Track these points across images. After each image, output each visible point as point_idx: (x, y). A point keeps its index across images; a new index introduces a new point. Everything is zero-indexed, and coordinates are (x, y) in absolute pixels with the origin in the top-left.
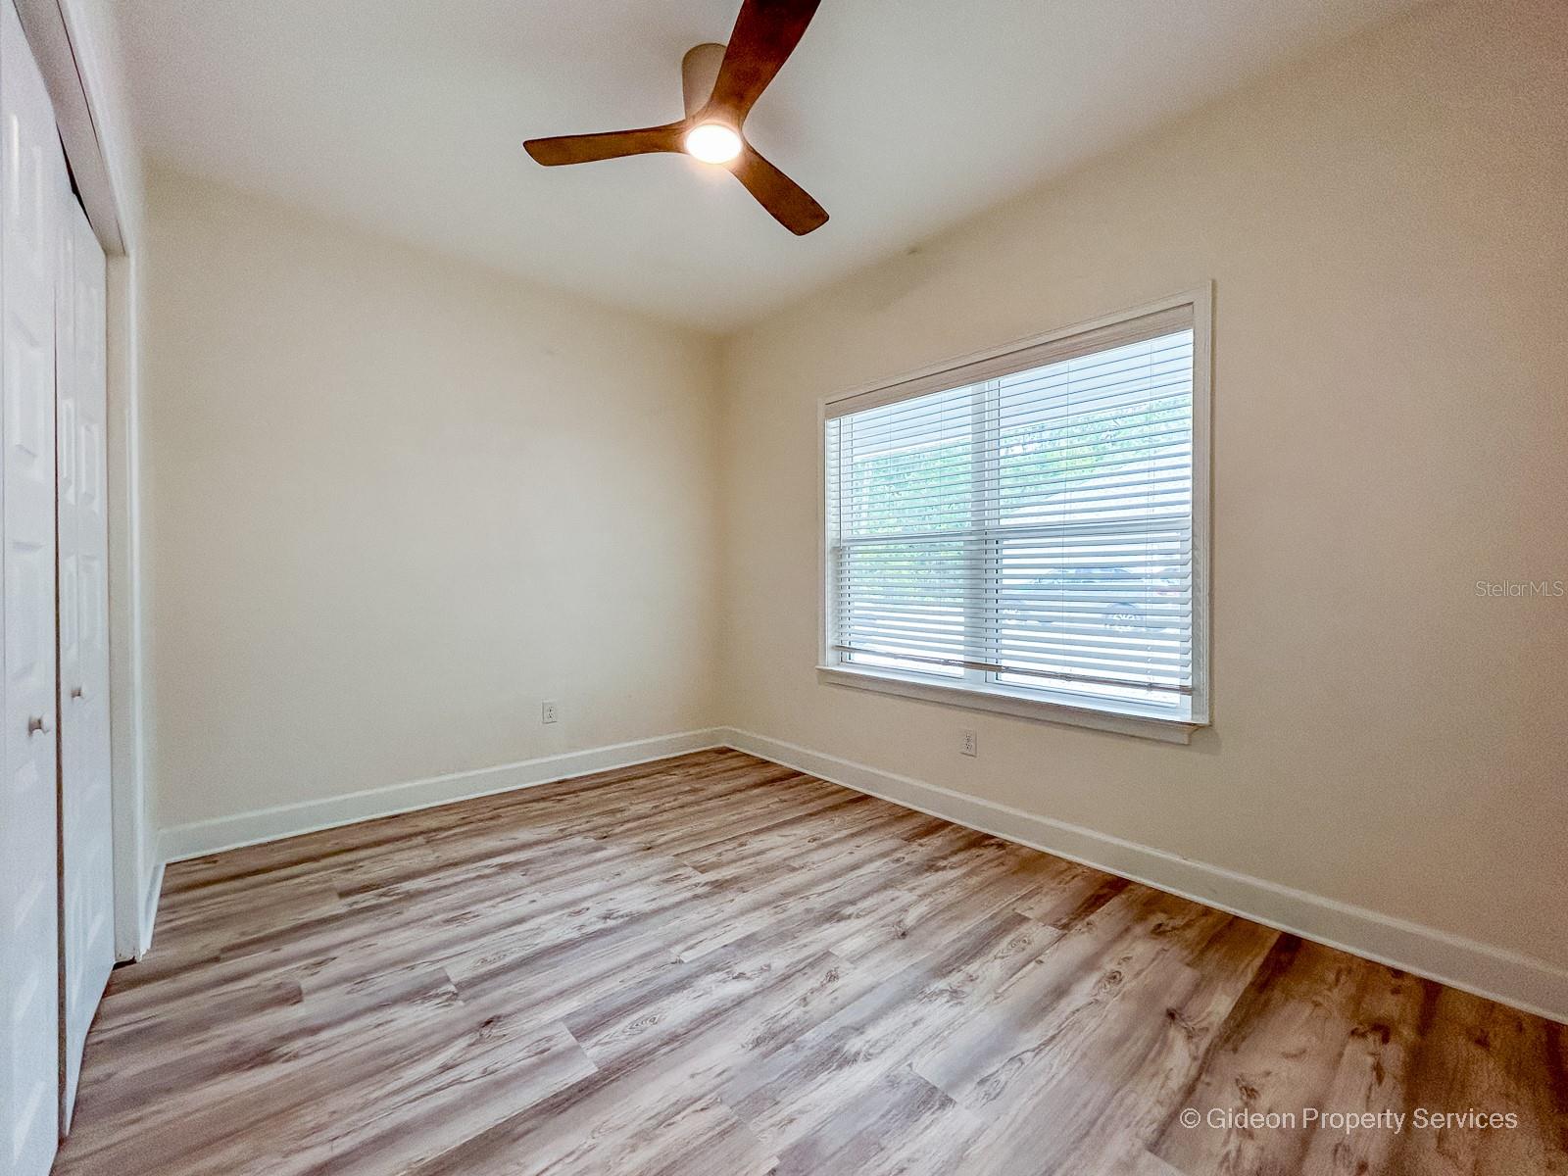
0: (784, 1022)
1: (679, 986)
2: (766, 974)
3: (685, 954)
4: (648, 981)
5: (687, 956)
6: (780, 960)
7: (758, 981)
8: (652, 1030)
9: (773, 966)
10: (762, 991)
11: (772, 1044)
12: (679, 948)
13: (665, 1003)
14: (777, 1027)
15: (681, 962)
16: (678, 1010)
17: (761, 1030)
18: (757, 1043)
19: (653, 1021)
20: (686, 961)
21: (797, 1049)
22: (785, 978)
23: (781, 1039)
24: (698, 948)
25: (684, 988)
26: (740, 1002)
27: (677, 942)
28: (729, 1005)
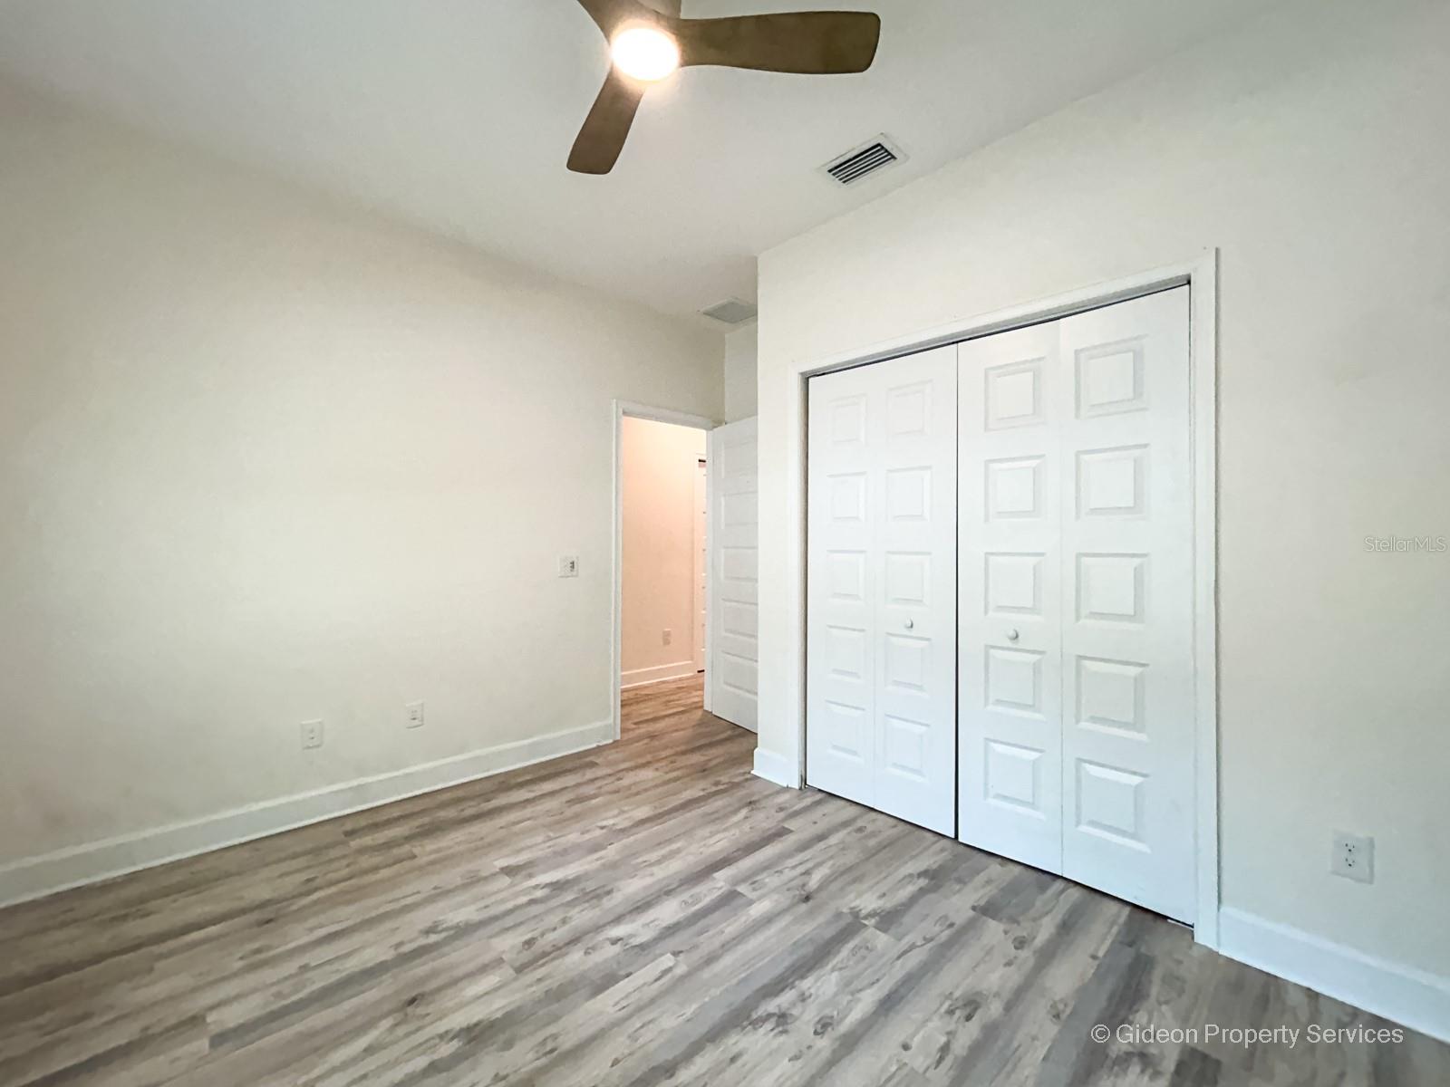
0: (587, 905)
1: (672, 930)
2: (590, 945)
3: (671, 964)
4: (700, 933)
5: (667, 961)
6: (575, 960)
7: (601, 937)
8: (686, 896)
9: (582, 953)
10: (598, 928)
11: (598, 892)
12: (681, 970)
13: (680, 916)
14: (595, 901)
15: (676, 954)
16: (669, 912)
17: (605, 900)
18: (609, 893)
19: (686, 902)
20: (669, 955)
21: (583, 889)
22: (574, 941)
23: (591, 895)
24: (657, 973)
25: (668, 928)
26: (618, 920)
27: (683, 978)
28: (628, 916)
